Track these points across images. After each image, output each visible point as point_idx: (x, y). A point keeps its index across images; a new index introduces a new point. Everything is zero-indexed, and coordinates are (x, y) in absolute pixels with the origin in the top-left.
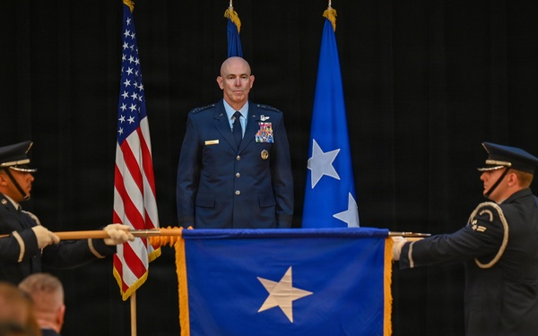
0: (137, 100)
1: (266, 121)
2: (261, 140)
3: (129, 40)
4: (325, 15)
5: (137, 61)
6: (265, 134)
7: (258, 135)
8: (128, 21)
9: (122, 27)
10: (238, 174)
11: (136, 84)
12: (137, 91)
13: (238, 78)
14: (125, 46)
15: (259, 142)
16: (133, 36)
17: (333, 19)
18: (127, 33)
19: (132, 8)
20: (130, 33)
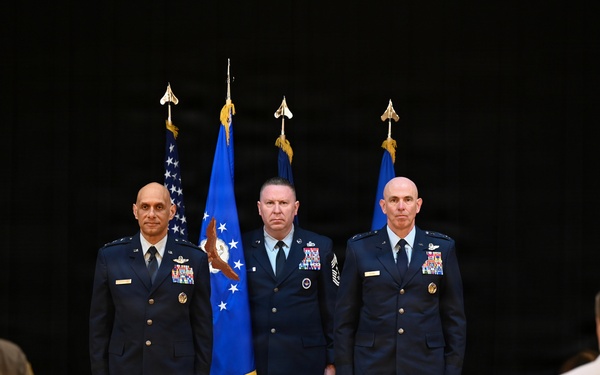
0: (178, 233)
1: (436, 250)
2: (429, 272)
3: (171, 168)
4: (384, 146)
5: (180, 192)
6: (434, 265)
7: (425, 266)
8: (171, 148)
9: (165, 154)
10: (402, 310)
11: (177, 216)
12: (179, 223)
13: (401, 201)
14: (168, 174)
15: (426, 274)
16: (176, 164)
17: (392, 151)
18: (169, 161)
19: (176, 134)
20: (173, 161)
